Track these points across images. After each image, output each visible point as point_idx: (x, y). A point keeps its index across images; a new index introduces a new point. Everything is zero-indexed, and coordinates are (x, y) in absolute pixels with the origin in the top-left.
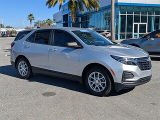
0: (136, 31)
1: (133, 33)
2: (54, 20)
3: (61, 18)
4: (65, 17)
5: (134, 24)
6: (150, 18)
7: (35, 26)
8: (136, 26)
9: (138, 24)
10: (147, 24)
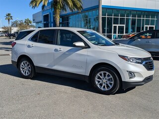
0: (115, 32)
1: (113, 34)
2: (34, 20)
3: (41, 19)
4: (46, 18)
5: (113, 25)
6: (128, 20)
7: (12, 25)
8: (115, 27)
9: (117, 26)
10: (124, 25)
